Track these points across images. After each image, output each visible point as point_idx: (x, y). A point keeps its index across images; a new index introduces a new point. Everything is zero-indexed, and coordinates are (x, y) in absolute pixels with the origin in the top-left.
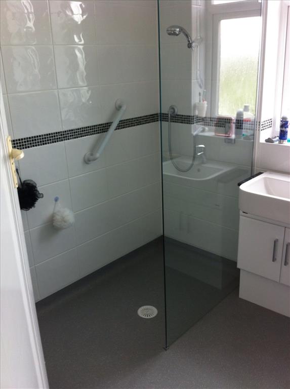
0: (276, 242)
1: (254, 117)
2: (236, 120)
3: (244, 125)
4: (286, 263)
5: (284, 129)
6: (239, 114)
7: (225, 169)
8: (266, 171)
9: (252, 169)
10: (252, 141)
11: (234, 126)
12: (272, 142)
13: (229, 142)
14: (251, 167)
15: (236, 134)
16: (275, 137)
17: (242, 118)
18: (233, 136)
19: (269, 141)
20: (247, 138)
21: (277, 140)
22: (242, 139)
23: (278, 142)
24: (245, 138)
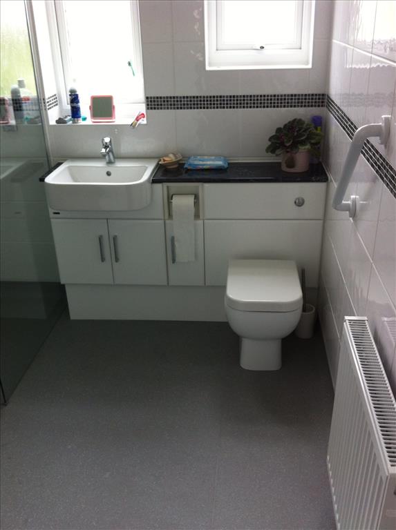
0: (100, 239)
1: (36, 94)
2: (13, 100)
3: (24, 105)
4: (117, 260)
5: (75, 105)
6: (15, 93)
7: (14, 166)
8: (65, 160)
9: (48, 161)
10: (40, 124)
11: (11, 109)
12: (65, 122)
13: (9, 130)
14: (46, 159)
15: (16, 118)
16: (66, 117)
17: (20, 96)
18: (13, 122)
19: (60, 121)
20: (31, 121)
21: (70, 120)
23: (71, 122)
24: (28, 123)
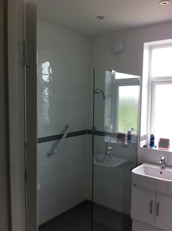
0: (151, 202)
1: (137, 134)
2: (128, 135)
3: (132, 138)
4: (157, 214)
5: (152, 141)
6: (129, 132)
7: (123, 161)
8: (144, 163)
9: (137, 161)
10: (136, 146)
11: (126, 138)
12: (147, 147)
13: (124, 147)
14: (136, 160)
15: (128, 142)
16: (148, 145)
17: (131, 134)
18: (126, 143)
19: (145, 146)
20: (133, 144)
21: (149, 146)
22: (131, 145)
23: (149, 147)
24: (132, 145)
